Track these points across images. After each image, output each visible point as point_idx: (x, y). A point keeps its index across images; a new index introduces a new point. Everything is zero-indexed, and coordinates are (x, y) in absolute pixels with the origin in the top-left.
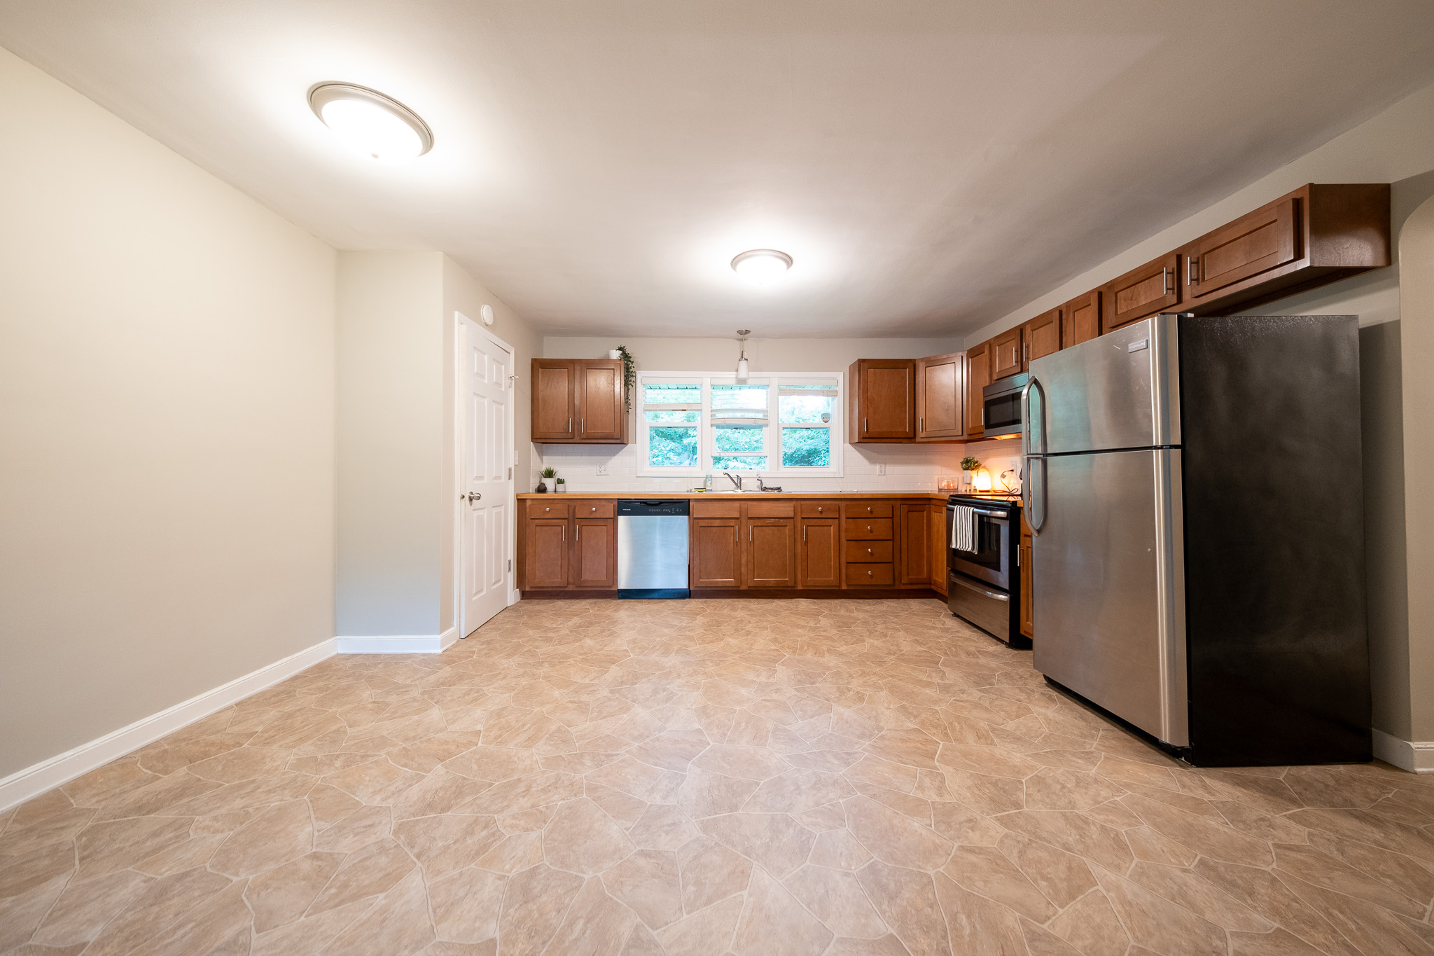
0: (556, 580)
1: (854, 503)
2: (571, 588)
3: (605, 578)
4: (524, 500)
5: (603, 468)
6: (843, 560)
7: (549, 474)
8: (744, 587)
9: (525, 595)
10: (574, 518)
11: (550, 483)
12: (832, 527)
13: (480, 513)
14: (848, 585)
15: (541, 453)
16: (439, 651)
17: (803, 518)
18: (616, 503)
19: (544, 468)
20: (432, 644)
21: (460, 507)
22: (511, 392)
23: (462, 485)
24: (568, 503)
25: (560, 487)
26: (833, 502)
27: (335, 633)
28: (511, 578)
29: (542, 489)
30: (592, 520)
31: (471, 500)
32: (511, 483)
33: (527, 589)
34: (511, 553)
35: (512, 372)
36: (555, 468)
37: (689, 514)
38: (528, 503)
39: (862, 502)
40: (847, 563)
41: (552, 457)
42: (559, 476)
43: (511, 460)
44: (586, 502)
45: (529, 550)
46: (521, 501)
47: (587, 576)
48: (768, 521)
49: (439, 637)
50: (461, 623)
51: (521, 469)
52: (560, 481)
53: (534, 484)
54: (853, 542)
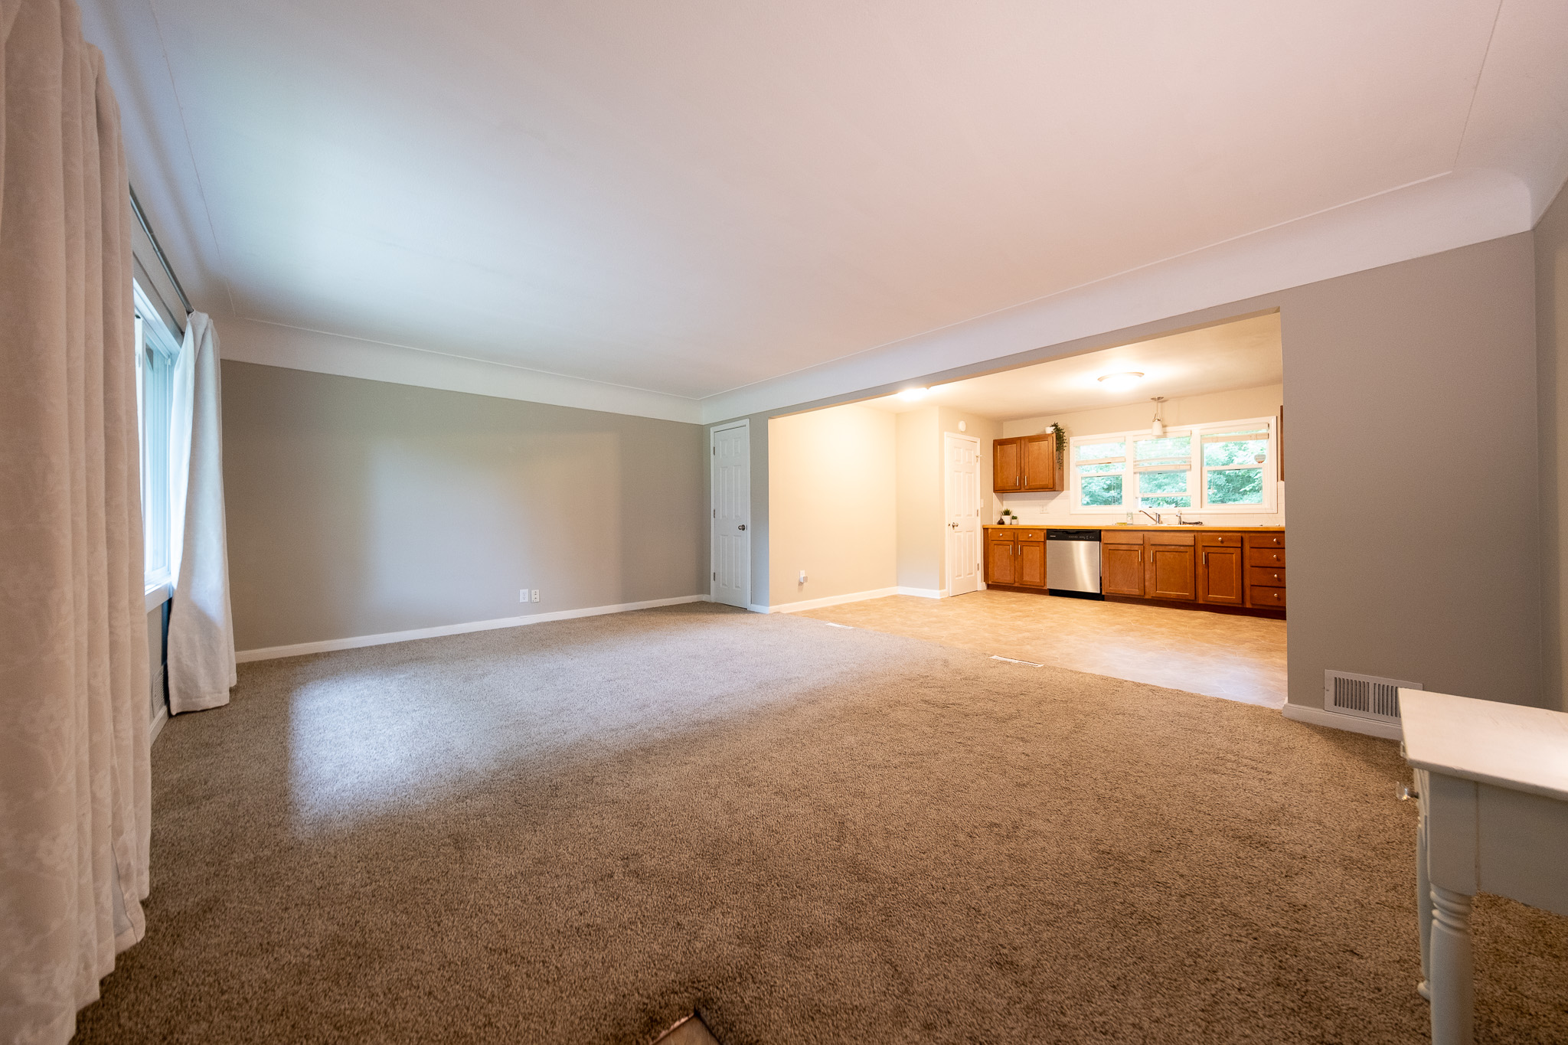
0: (1008, 579)
1: (1258, 535)
2: (1016, 585)
3: (1038, 581)
4: (988, 529)
5: (1045, 508)
6: (1247, 582)
7: (1007, 513)
8: (1147, 597)
9: (989, 587)
10: (1018, 541)
11: (1007, 519)
12: (1234, 555)
13: (959, 534)
14: (1253, 604)
15: (1001, 500)
16: (939, 598)
17: (1203, 546)
18: (1045, 531)
19: (1004, 509)
20: (935, 594)
21: (948, 530)
22: (978, 465)
23: (950, 519)
24: (1014, 531)
25: (1014, 522)
26: (1236, 534)
27: (897, 585)
28: (980, 574)
29: (1001, 522)
30: (1030, 543)
31: (953, 526)
32: (979, 518)
33: (990, 583)
34: (979, 559)
35: (978, 453)
36: (1010, 509)
37: (1100, 541)
38: (990, 531)
39: (1268, 535)
40: (1252, 586)
41: (1010, 502)
42: (1014, 514)
43: (978, 504)
44: (1025, 531)
45: (991, 559)
46: (985, 530)
47: (1026, 578)
48: (1170, 547)
49: (939, 591)
50: (949, 590)
51: (986, 510)
52: (1014, 518)
53: (996, 519)
54: (1257, 568)
